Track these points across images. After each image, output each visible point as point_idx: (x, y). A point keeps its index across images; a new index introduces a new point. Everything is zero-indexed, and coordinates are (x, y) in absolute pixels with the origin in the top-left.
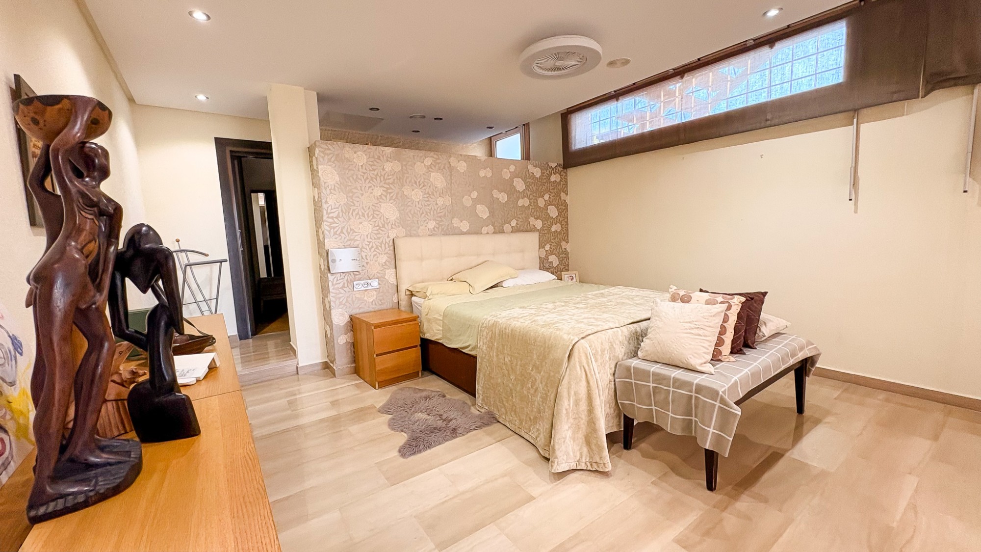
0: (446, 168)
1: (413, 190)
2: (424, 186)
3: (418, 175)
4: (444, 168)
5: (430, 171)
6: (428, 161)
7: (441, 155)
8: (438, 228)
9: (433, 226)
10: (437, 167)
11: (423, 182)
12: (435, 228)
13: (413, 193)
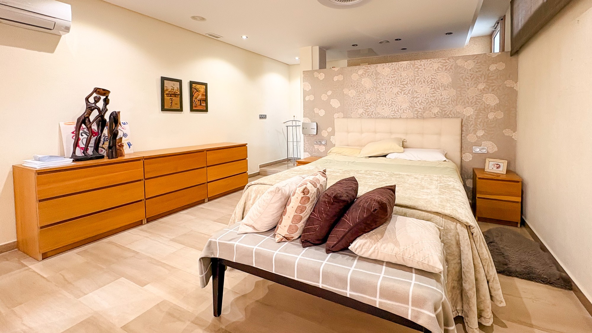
0: (374, 74)
1: (350, 90)
2: (357, 87)
3: (353, 81)
4: (372, 74)
5: (361, 78)
6: (361, 72)
7: (370, 66)
8: (365, 114)
9: (362, 112)
10: (367, 75)
11: (357, 85)
12: (363, 113)
13: (350, 92)
